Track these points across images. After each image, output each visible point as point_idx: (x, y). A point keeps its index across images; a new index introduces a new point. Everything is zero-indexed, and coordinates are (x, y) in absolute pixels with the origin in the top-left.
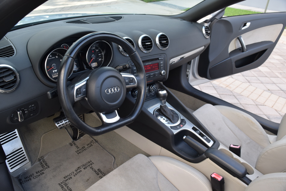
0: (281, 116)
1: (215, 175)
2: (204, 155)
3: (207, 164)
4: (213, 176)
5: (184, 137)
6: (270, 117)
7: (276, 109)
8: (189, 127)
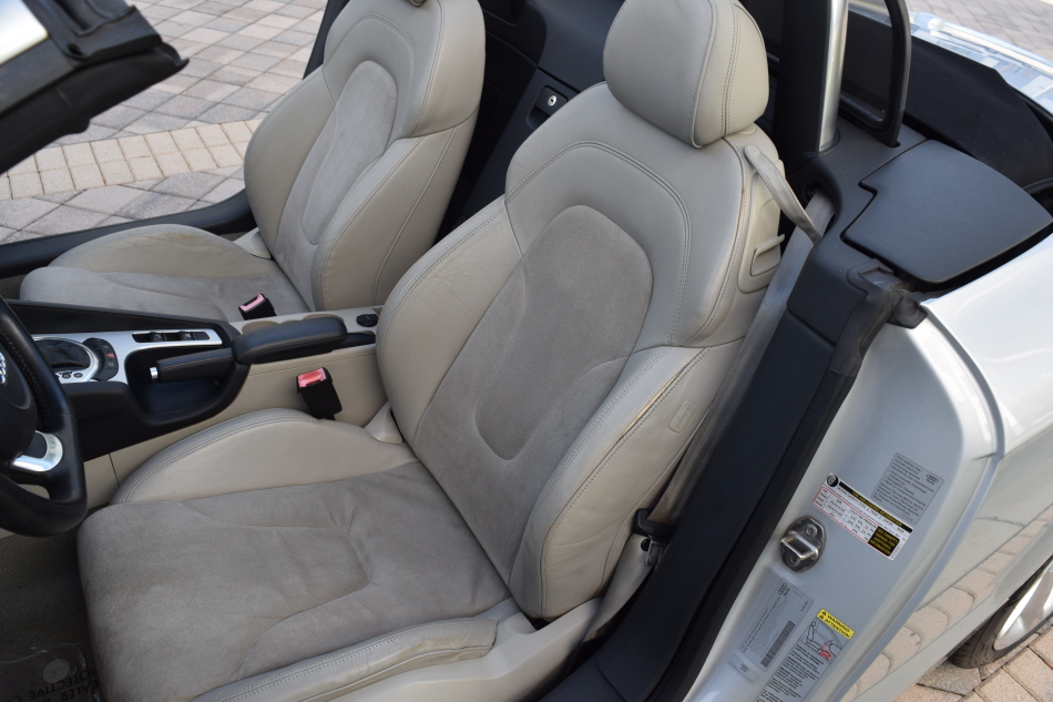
0: (149, 190)
1: (304, 378)
2: (238, 367)
3: (263, 378)
4: (303, 383)
5: (154, 372)
6: (132, 212)
7: (119, 182)
8: (124, 345)
